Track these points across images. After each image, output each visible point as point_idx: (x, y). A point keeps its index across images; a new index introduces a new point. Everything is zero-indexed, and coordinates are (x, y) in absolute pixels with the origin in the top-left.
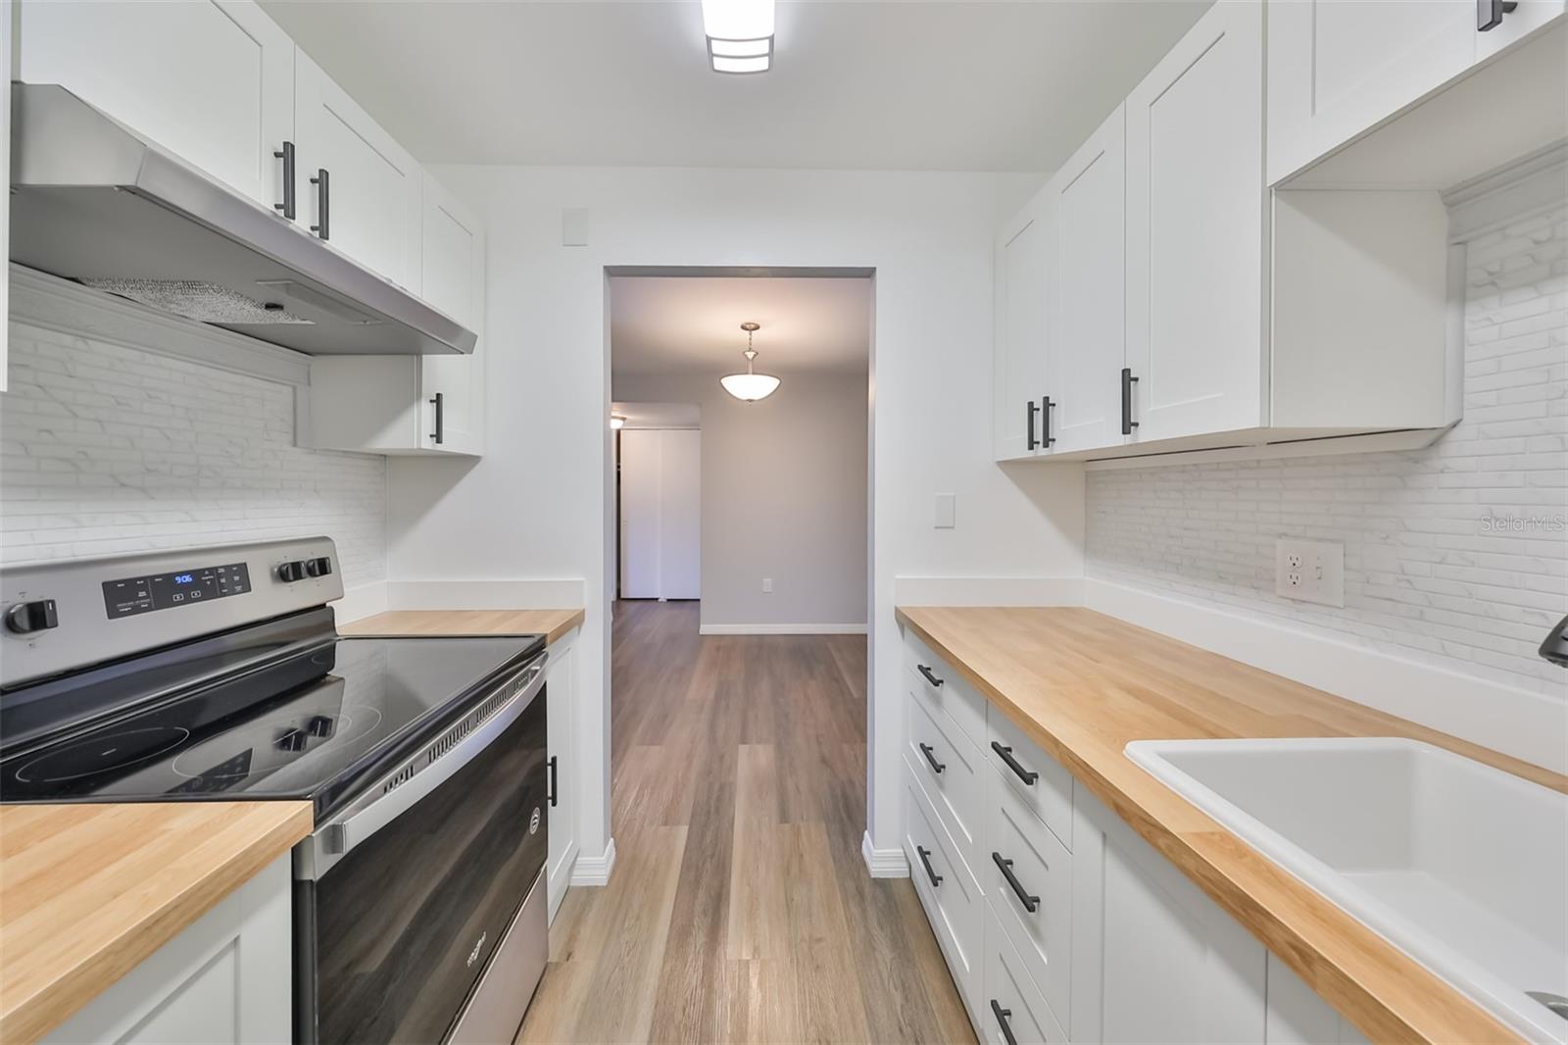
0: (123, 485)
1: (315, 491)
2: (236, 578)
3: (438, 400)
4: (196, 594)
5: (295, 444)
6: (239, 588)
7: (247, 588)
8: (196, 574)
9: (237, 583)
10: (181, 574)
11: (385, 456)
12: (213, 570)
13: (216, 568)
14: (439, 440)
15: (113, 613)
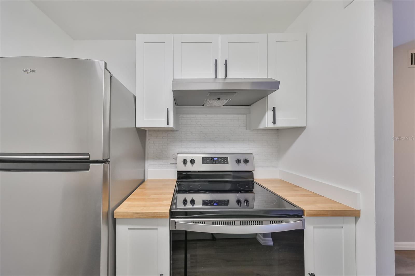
0: (212, 140)
1: (253, 141)
2: (226, 160)
3: (274, 109)
4: (217, 162)
5: (247, 129)
6: (226, 163)
7: (228, 163)
8: (218, 158)
9: (226, 162)
10: (215, 158)
11: (279, 130)
12: (221, 158)
13: (222, 158)
14: (275, 123)
15: (203, 163)
